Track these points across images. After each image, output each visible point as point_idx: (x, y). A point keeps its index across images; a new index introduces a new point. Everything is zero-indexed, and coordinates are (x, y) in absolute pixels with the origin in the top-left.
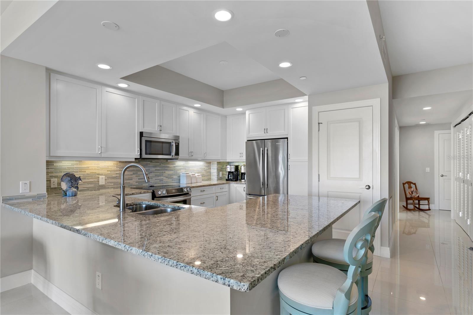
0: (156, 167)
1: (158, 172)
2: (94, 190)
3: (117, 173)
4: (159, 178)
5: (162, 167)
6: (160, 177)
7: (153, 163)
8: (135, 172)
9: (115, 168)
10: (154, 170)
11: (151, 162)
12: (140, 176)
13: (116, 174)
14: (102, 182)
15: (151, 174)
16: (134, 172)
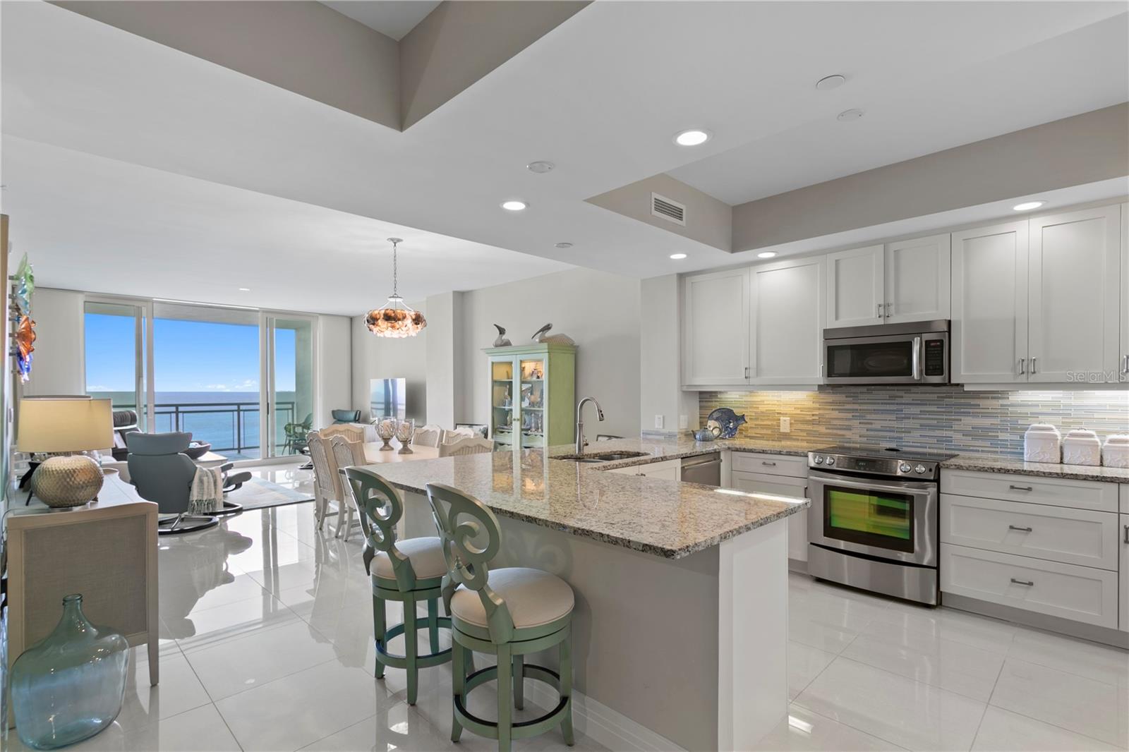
0: (926, 404)
1: (932, 419)
2: (772, 440)
3: (814, 413)
4: (938, 433)
5: (946, 405)
6: (937, 431)
7: (913, 395)
8: (858, 414)
9: (810, 404)
10: (919, 413)
11: (908, 392)
12: (871, 424)
13: (813, 415)
14: (785, 427)
15: (907, 421)
16: (853, 414)
